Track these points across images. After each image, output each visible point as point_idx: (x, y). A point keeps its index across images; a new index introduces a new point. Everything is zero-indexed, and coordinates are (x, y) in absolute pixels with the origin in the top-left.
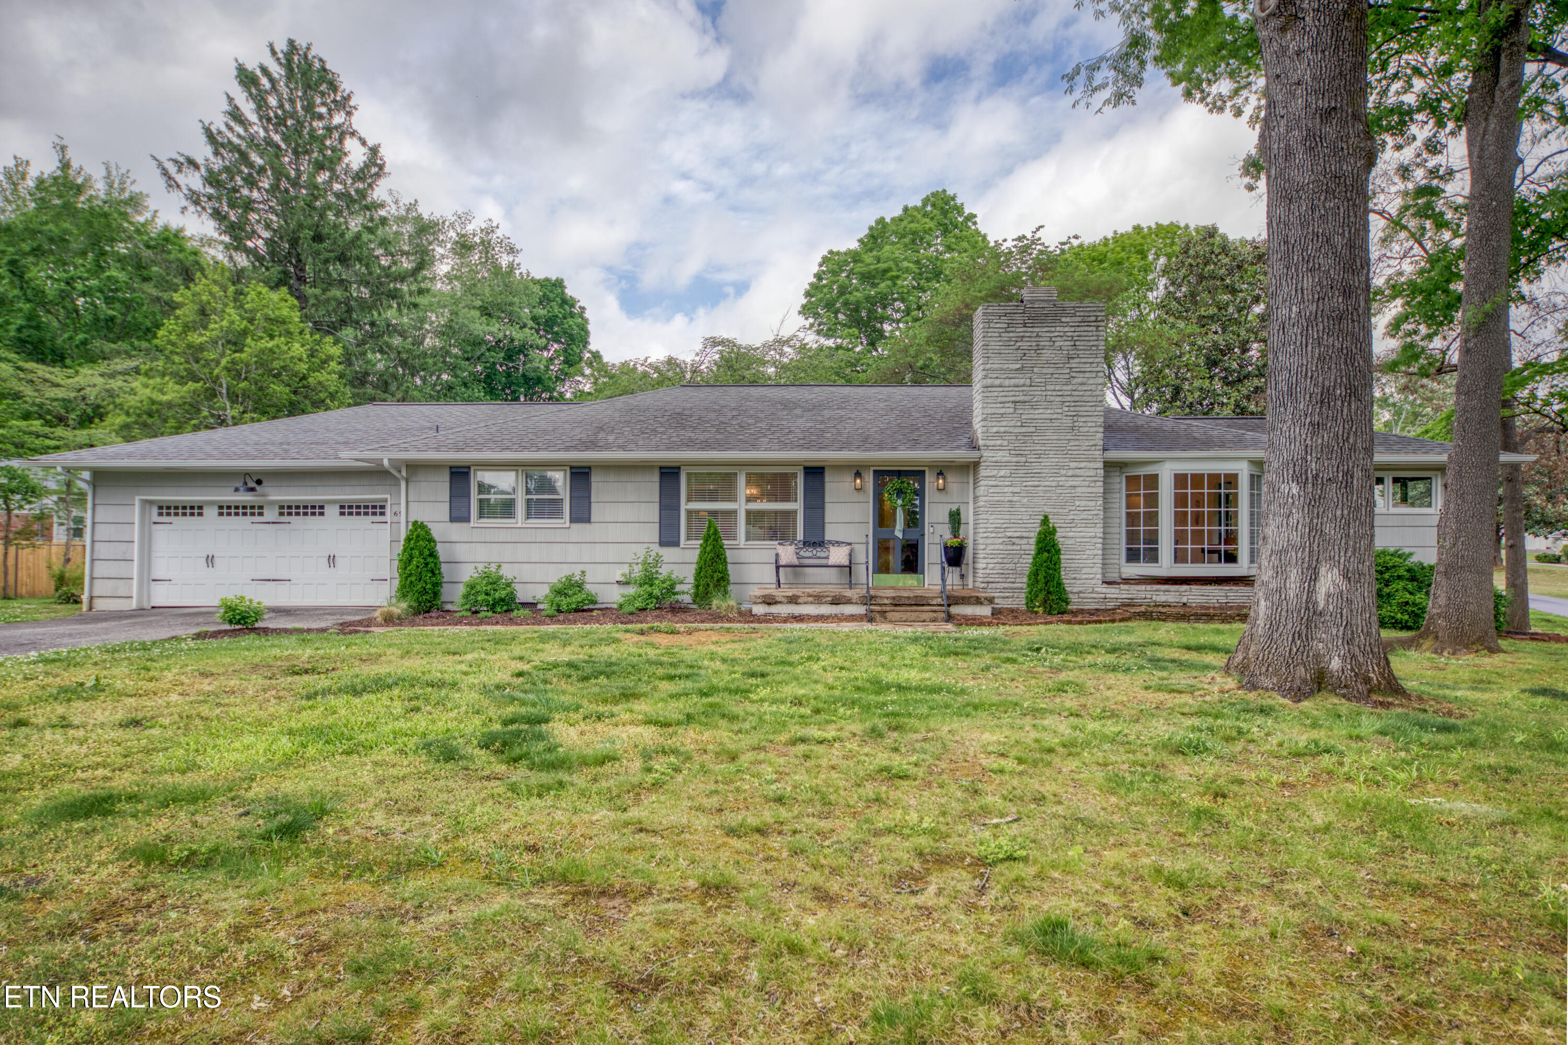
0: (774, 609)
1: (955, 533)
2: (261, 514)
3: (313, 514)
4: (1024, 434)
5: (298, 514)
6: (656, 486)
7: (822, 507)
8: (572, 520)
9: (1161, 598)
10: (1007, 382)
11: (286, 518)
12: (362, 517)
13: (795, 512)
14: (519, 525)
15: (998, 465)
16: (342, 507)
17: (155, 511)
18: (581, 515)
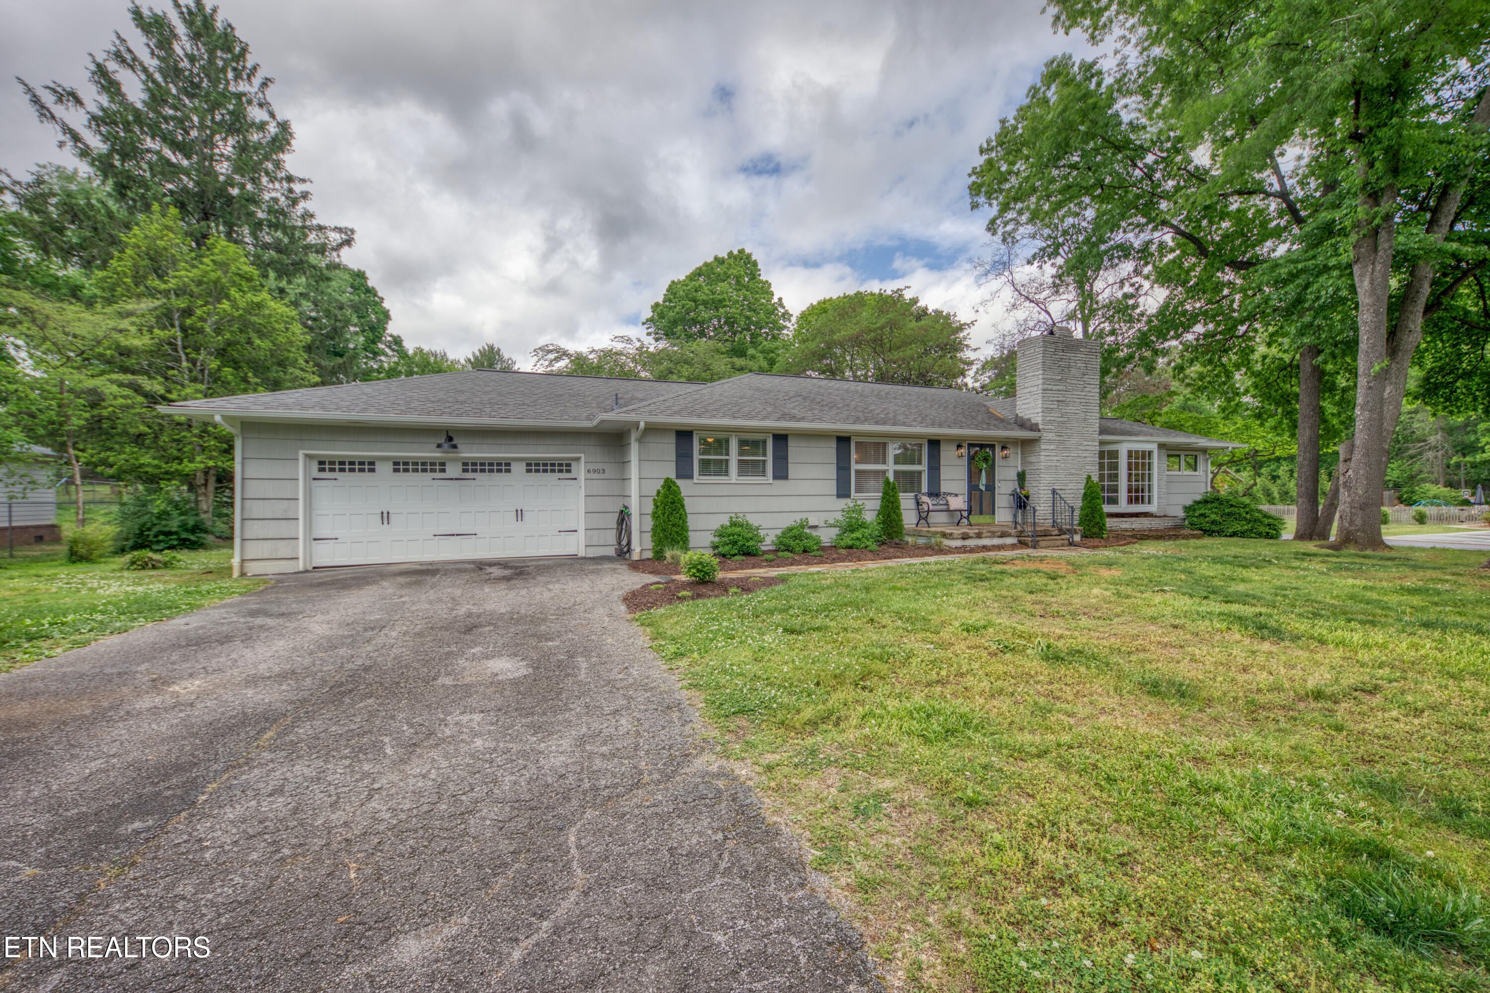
0: (968, 543)
1: (1022, 487)
2: (443, 471)
3: (499, 471)
4: (1063, 423)
5: (483, 471)
6: (834, 451)
7: (938, 469)
8: (775, 477)
9: (1124, 526)
10: (1055, 388)
11: (470, 475)
12: (549, 474)
13: (920, 473)
14: (734, 481)
15: (1050, 442)
16: (528, 465)
17: (315, 466)
18: (781, 474)
